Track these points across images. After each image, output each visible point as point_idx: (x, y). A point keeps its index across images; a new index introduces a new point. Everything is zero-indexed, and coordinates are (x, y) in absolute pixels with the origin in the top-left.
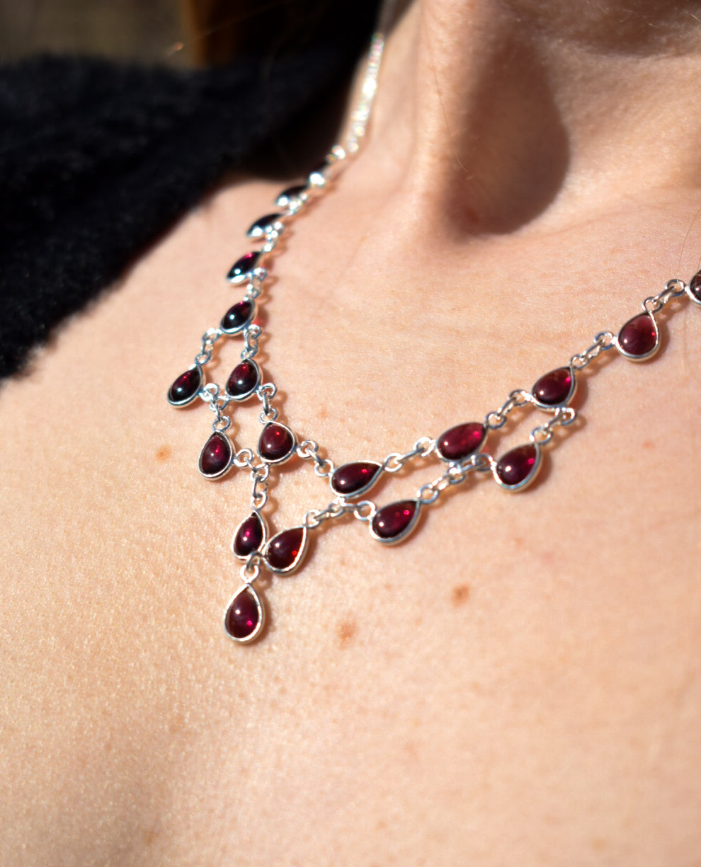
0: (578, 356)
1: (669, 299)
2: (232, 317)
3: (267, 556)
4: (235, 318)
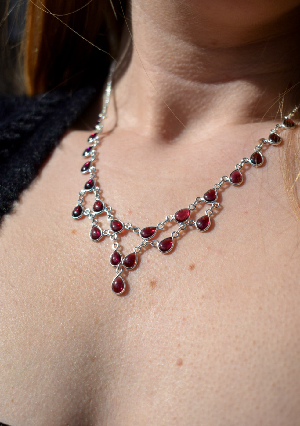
0: (217, 184)
1: (244, 164)
2: (88, 185)
3: (124, 264)
4: (89, 185)
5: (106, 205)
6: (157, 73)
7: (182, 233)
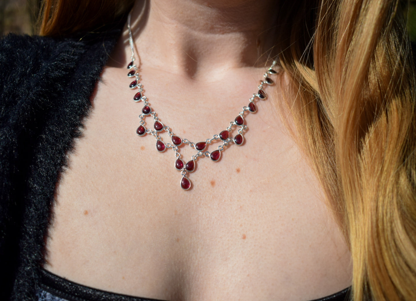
0: (241, 113)
1: (255, 98)
3: (186, 168)
4: (146, 110)
5: (164, 126)
6: (175, 25)
7: (225, 147)
